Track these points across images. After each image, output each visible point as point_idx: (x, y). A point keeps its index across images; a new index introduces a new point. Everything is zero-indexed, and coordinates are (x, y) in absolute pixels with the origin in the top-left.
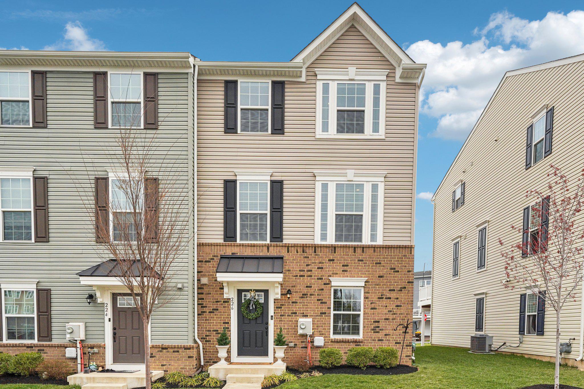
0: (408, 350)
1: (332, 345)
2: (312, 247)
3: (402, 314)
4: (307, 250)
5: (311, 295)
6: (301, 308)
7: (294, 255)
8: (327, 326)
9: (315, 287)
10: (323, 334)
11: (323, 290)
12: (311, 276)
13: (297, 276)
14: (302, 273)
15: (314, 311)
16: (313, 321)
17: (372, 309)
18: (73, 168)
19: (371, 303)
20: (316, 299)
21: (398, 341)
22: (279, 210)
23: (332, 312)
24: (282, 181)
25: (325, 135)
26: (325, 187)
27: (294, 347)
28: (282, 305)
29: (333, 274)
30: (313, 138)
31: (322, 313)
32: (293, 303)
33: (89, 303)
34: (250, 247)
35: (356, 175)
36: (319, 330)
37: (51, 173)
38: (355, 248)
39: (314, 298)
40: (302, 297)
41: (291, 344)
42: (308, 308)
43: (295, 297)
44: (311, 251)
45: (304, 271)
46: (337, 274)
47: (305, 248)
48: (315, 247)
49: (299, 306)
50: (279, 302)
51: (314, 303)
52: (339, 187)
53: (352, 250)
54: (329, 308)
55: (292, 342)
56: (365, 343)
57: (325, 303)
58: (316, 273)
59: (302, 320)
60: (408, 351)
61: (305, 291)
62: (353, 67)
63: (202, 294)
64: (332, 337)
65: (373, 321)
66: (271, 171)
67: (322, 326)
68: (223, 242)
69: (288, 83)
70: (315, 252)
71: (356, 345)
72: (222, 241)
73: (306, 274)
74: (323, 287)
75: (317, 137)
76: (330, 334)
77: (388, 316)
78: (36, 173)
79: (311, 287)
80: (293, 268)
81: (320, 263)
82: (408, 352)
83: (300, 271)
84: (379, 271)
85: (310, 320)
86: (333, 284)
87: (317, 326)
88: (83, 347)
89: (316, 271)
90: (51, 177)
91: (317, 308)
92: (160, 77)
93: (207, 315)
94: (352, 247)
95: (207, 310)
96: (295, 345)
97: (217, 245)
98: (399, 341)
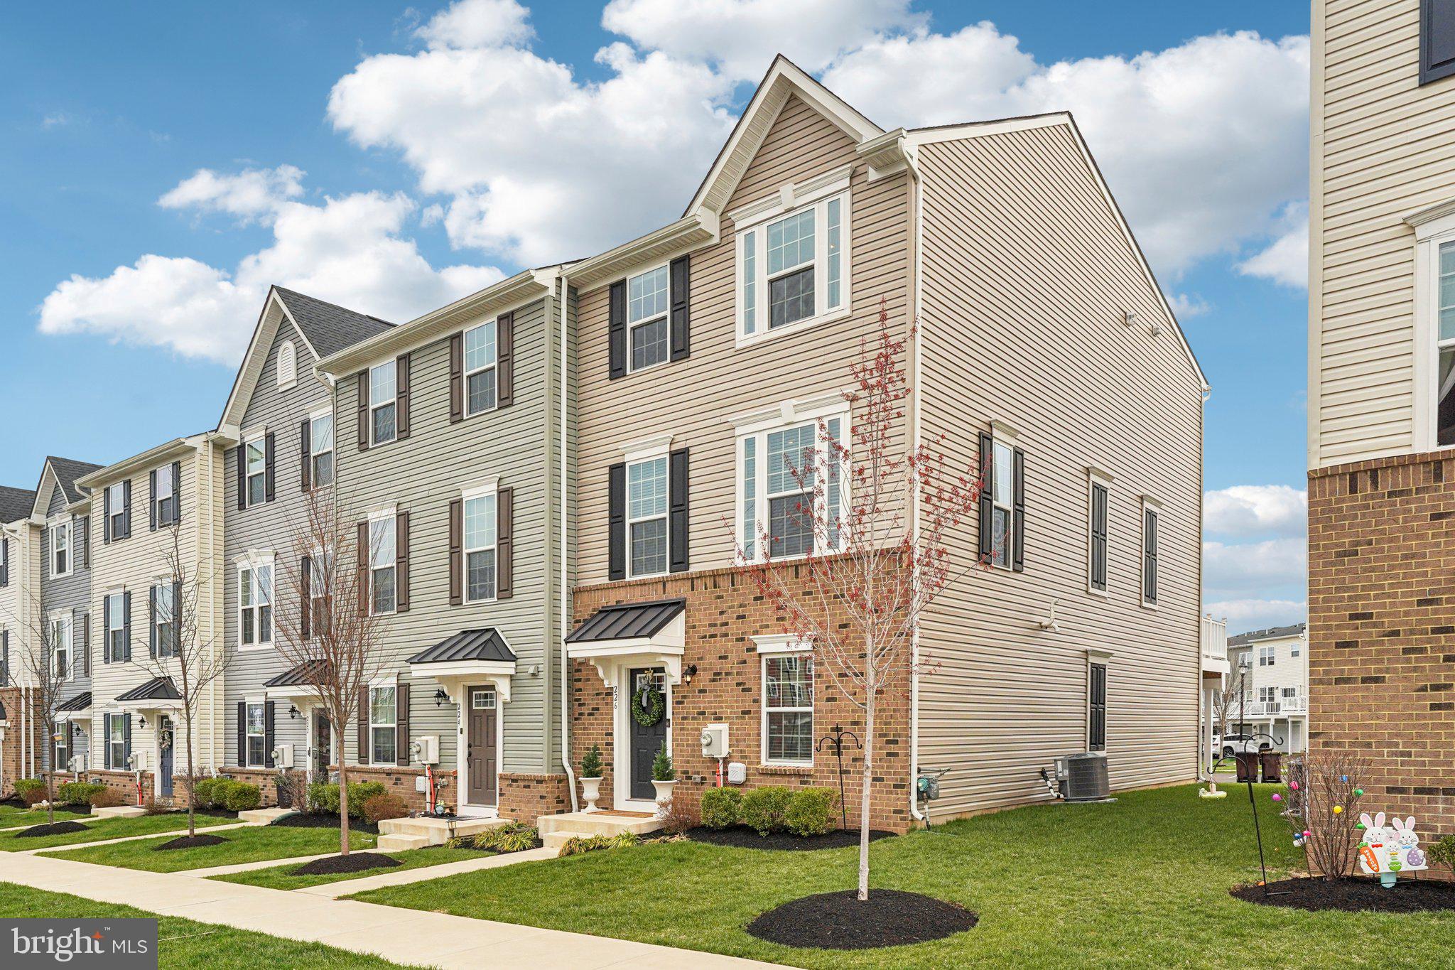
0: (899, 796)
1: (761, 781)
2: (728, 574)
3: (884, 710)
4: (721, 581)
5: (727, 674)
6: (711, 702)
7: (701, 593)
8: (753, 740)
9: (733, 657)
10: (746, 757)
11: (745, 662)
12: (726, 635)
13: (705, 637)
14: (712, 630)
15: (732, 707)
16: (730, 729)
17: (829, 700)
18: (432, 492)
19: (827, 688)
20: (735, 682)
21: (879, 776)
22: (682, 508)
23: (765, 710)
24: (687, 449)
25: (751, 340)
26: (750, 444)
27: (702, 783)
28: (684, 697)
29: (761, 627)
30: (731, 352)
31: (744, 712)
32: (700, 691)
33: (439, 704)
34: (640, 587)
35: (798, 409)
36: (741, 749)
37: (413, 504)
38: (797, 566)
39: (733, 681)
40: (714, 680)
41: (696, 776)
42: (722, 702)
43: (703, 678)
44: (725, 583)
45: (715, 625)
46: (767, 626)
47: (717, 578)
48: (732, 574)
49: (710, 697)
50: (680, 692)
51: (732, 690)
52: (774, 440)
53: (792, 571)
54: (757, 701)
55: (698, 773)
56: (816, 777)
57: (749, 690)
58: (735, 628)
59: (712, 728)
60: (898, 799)
61: (717, 667)
62: (787, 183)
63: (579, 680)
64: (766, 763)
65: (829, 727)
66: (670, 434)
67: (745, 740)
68: (609, 582)
69: (696, 255)
70: (733, 585)
71: (802, 783)
72: (606, 580)
73: (720, 630)
74: (745, 656)
75: (738, 346)
76: (759, 757)
77: (859, 717)
78: (401, 507)
79: (726, 658)
80: (700, 621)
81: (741, 606)
82: (899, 803)
83: (710, 625)
84: (840, 614)
85: (724, 727)
86: (760, 649)
87: (737, 740)
88: (433, 776)
89: (734, 623)
90: (413, 510)
91: (737, 701)
92: (516, 317)
93: (585, 720)
94: (792, 566)
95: (585, 710)
96: (703, 778)
97: (597, 589)
98: (881, 774)
